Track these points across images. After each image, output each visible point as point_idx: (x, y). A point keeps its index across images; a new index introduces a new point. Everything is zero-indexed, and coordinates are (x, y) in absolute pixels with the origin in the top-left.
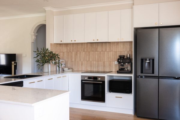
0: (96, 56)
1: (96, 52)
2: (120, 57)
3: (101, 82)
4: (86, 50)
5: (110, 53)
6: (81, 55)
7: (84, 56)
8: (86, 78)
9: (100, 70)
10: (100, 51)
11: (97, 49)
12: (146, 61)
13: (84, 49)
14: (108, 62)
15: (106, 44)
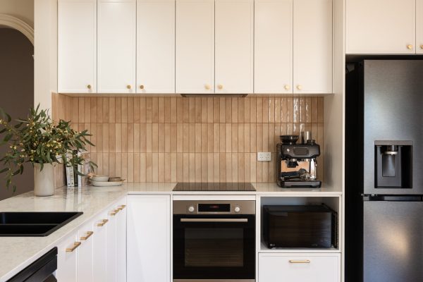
0: (198, 138)
1: (198, 125)
2: (284, 141)
3: (246, 220)
4: (162, 119)
5: (241, 128)
6: (145, 133)
7: (155, 137)
8: (192, 209)
9: (210, 181)
10: (210, 121)
11: (200, 114)
12: (389, 153)
13: (157, 114)
14: (234, 157)
15: (229, 100)
